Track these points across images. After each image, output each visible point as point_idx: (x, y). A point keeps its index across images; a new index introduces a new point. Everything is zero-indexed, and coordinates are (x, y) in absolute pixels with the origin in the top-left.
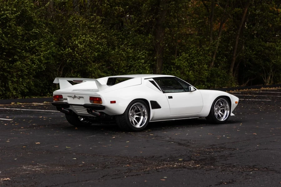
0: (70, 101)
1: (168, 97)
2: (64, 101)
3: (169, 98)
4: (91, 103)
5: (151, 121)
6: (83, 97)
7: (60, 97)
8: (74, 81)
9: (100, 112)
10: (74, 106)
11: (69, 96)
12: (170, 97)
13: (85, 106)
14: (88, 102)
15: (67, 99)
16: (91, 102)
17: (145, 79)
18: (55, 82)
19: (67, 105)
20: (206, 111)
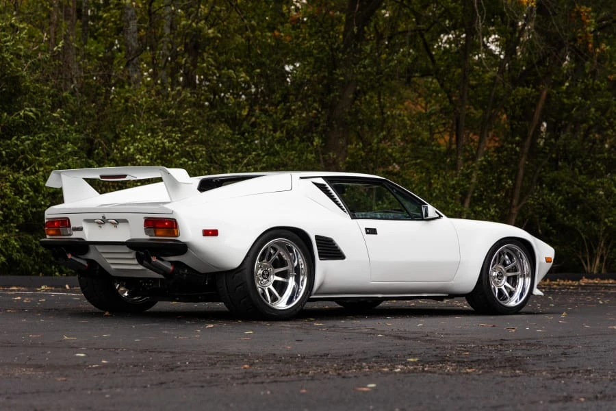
0: (90, 234)
1: (366, 229)
2: (76, 235)
3: (367, 233)
4: (148, 237)
5: (315, 294)
6: (125, 221)
7: (65, 222)
8: (102, 177)
9: (172, 263)
10: (100, 249)
11: (88, 221)
12: (372, 231)
13: (131, 245)
14: (140, 234)
15: (80, 229)
16: (147, 233)
17: (301, 178)
18: (52, 182)
19: (83, 247)
20: (468, 278)
